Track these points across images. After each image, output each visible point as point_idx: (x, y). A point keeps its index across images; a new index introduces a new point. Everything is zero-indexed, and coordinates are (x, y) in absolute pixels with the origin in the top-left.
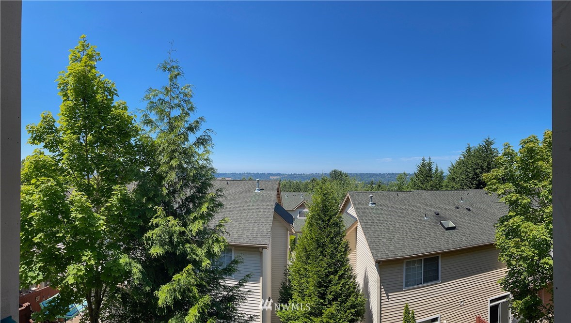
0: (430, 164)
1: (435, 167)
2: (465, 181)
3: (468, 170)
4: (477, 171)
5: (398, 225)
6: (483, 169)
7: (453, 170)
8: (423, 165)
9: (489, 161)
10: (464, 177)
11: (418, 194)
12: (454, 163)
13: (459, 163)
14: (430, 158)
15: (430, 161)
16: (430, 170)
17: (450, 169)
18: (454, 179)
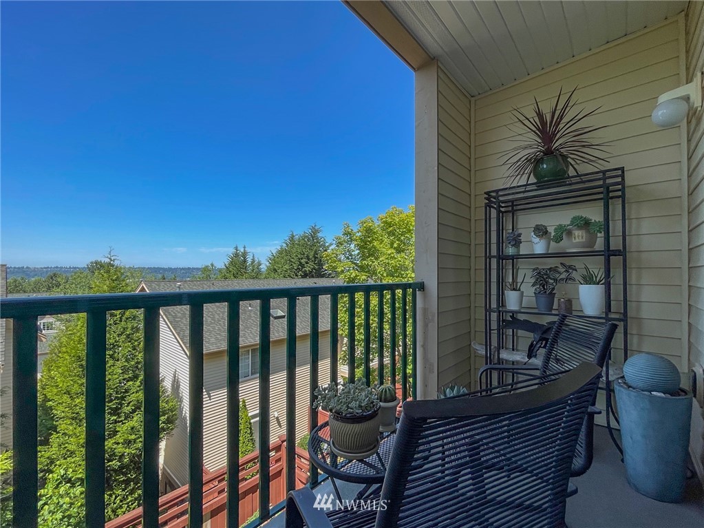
0: (245, 254)
1: (252, 258)
2: (289, 272)
3: (292, 260)
4: (302, 261)
5: (217, 317)
6: (309, 259)
7: (274, 260)
8: (236, 255)
9: (316, 250)
10: (288, 268)
11: (238, 283)
12: (274, 252)
13: (280, 252)
14: (245, 247)
15: (245, 250)
16: (245, 261)
17: (270, 259)
18: (275, 270)
